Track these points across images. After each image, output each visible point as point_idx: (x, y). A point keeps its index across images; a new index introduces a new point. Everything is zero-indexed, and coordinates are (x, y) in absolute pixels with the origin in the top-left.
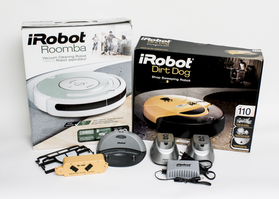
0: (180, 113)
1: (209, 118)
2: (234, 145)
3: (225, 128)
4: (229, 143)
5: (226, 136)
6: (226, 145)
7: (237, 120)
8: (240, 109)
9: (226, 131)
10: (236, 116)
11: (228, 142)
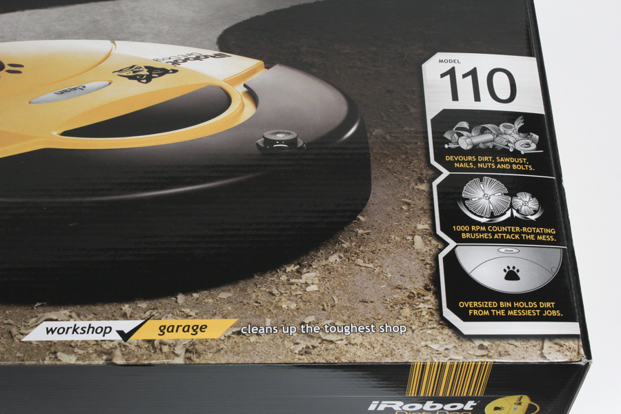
0: (66, 134)
1: (260, 141)
2: (462, 304)
3: (379, 192)
4: (427, 288)
5: (397, 245)
6: (407, 311)
7: (447, 135)
8: (452, 73)
9: (389, 208)
10: (431, 113)
11: (419, 285)
